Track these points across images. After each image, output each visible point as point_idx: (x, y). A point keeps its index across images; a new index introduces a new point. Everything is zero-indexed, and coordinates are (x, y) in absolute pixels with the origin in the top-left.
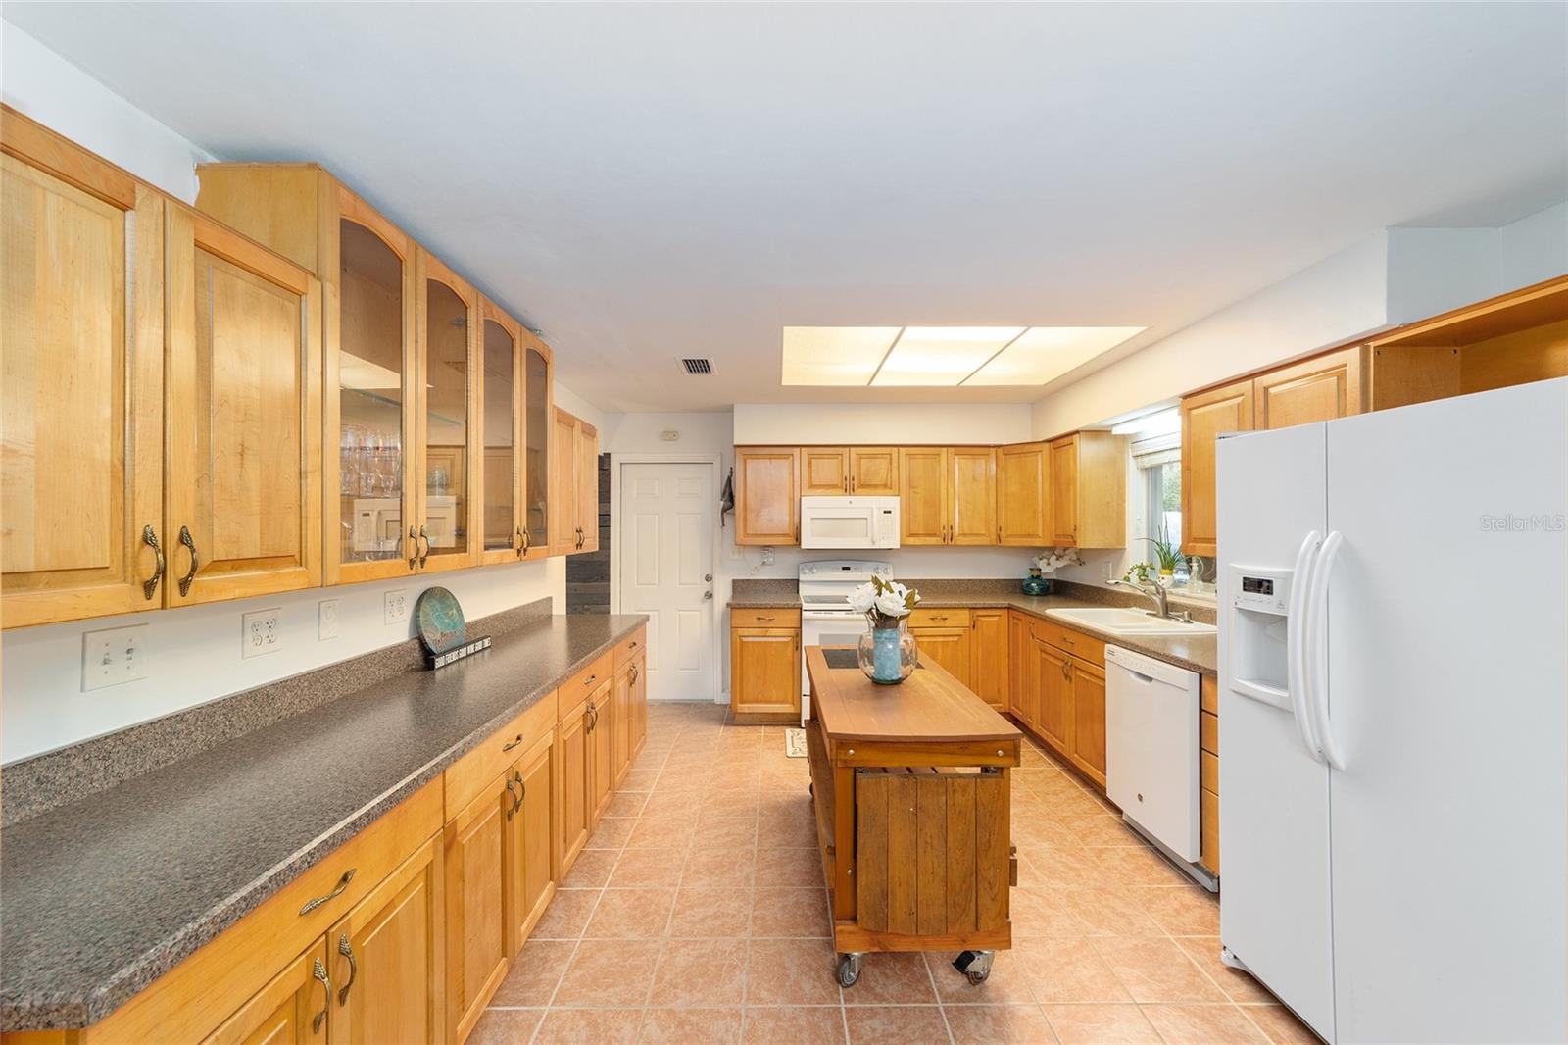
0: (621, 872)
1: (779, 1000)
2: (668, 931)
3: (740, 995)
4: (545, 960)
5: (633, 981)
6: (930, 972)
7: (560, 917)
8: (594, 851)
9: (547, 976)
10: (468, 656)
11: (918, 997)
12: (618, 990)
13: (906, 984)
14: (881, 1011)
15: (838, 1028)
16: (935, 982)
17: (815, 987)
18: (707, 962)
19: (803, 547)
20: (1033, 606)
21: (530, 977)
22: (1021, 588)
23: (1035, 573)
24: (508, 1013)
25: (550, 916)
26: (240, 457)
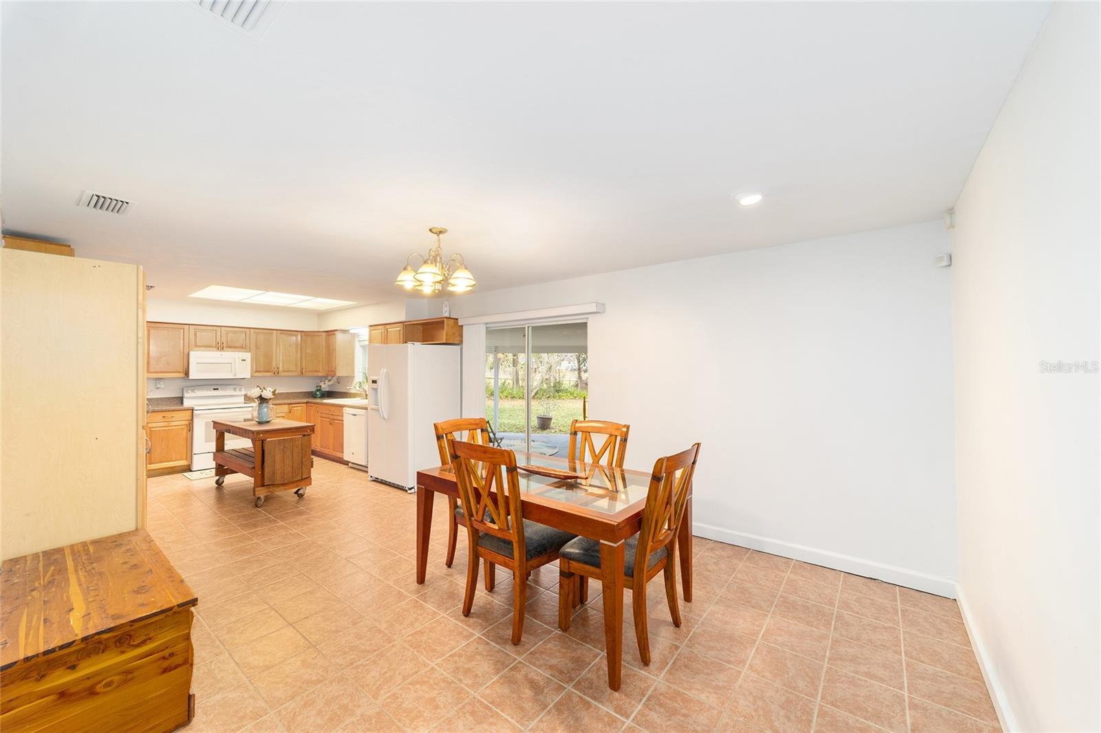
19: (190, 378)
20: (318, 401)
22: (312, 395)
23: (319, 388)
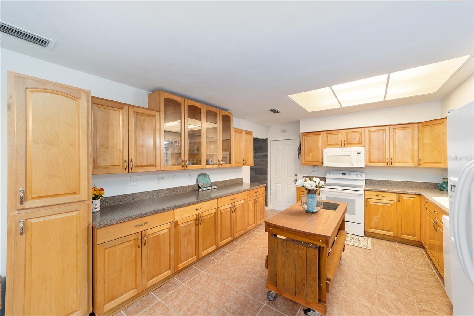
0: (238, 250)
1: (250, 294)
2: (237, 267)
3: (242, 289)
4: (209, 262)
5: (222, 274)
6: (300, 310)
7: (218, 255)
8: (236, 244)
9: (207, 265)
10: (209, 189)
11: (289, 314)
12: (218, 275)
13: (288, 309)
14: (274, 311)
15: (259, 309)
16: (299, 313)
17: (262, 296)
18: (241, 278)
19: (324, 166)
21: (204, 265)
23: (445, 181)
24: (196, 269)
25: (217, 254)
26: (142, 147)
